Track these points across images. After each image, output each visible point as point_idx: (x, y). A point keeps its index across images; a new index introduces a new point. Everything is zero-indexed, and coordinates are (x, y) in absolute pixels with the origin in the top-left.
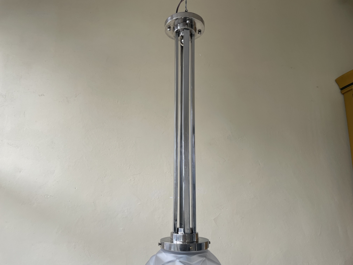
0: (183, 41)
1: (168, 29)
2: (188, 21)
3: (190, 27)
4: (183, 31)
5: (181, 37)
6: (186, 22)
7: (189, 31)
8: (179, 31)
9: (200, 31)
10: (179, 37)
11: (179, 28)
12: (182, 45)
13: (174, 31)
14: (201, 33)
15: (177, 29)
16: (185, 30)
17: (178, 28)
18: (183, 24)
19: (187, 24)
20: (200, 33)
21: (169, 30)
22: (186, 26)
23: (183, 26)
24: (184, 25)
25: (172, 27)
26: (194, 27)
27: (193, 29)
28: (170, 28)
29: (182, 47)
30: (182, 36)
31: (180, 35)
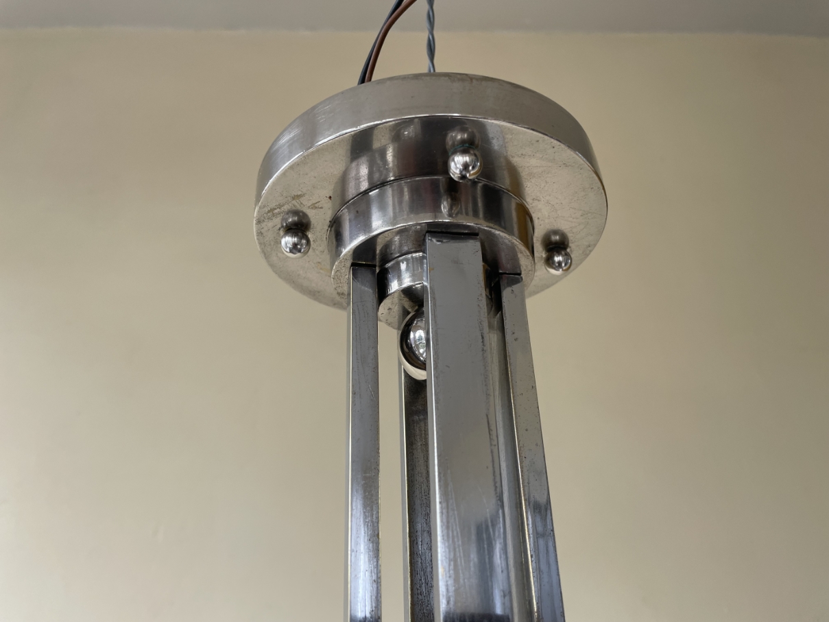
0: (417, 335)
1: (288, 241)
2: (457, 163)
3: (476, 214)
4: (420, 246)
5: (407, 304)
6: (446, 170)
7: (471, 252)
8: (387, 246)
9: (556, 246)
10: (386, 303)
11: (378, 224)
12: (419, 374)
13: (338, 253)
14: (567, 256)
15: (361, 239)
16: (432, 243)
17: (367, 226)
18: (415, 191)
19: (453, 188)
20: (557, 259)
21: (295, 248)
22: (444, 207)
23: (417, 205)
24: (425, 198)
25: (320, 221)
26: (511, 208)
27: (507, 229)
28: (299, 227)
29: (416, 391)
30: (408, 292)
31: (394, 286)
